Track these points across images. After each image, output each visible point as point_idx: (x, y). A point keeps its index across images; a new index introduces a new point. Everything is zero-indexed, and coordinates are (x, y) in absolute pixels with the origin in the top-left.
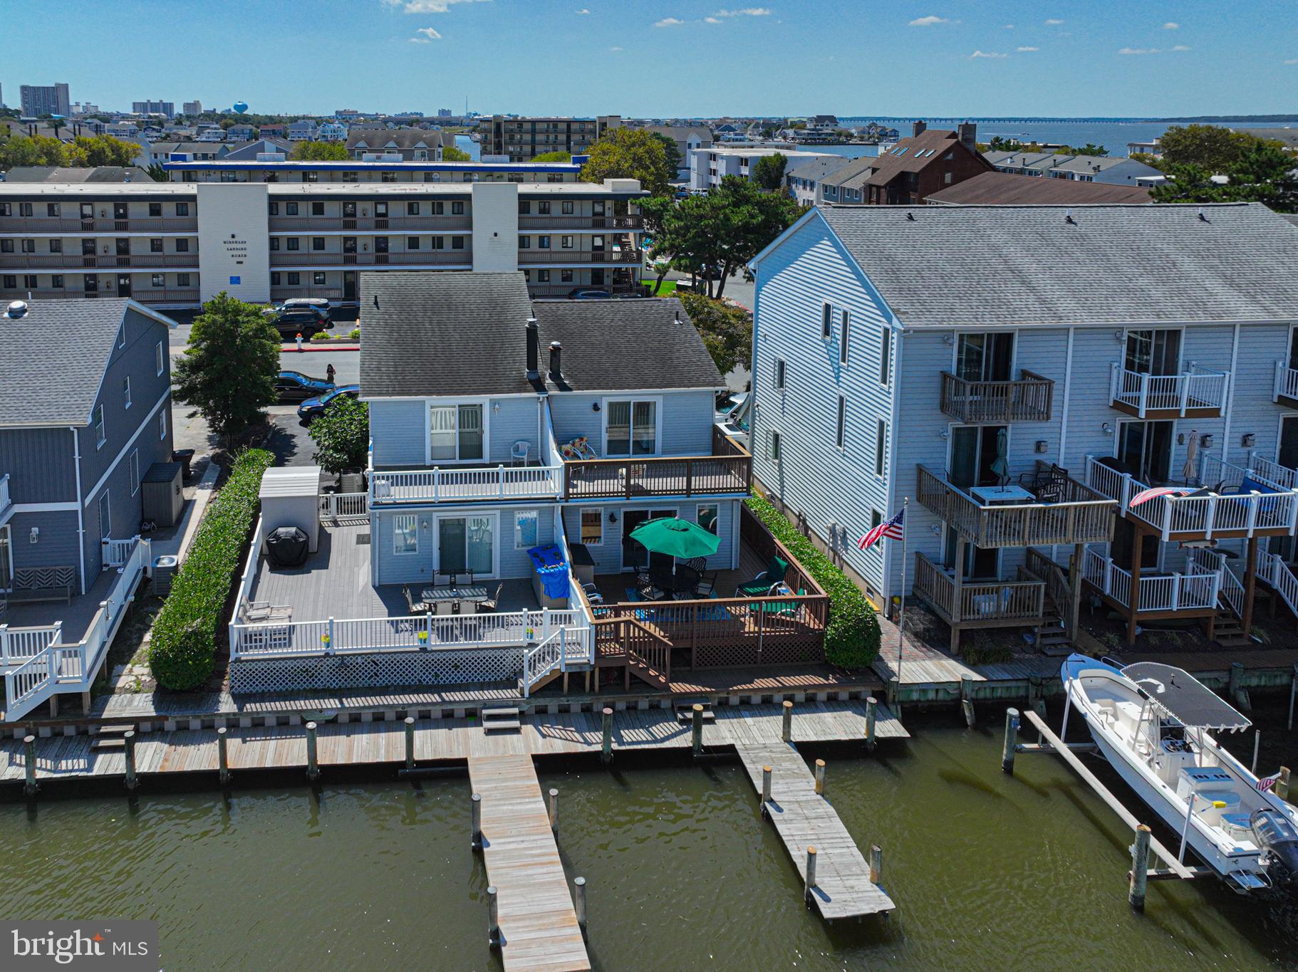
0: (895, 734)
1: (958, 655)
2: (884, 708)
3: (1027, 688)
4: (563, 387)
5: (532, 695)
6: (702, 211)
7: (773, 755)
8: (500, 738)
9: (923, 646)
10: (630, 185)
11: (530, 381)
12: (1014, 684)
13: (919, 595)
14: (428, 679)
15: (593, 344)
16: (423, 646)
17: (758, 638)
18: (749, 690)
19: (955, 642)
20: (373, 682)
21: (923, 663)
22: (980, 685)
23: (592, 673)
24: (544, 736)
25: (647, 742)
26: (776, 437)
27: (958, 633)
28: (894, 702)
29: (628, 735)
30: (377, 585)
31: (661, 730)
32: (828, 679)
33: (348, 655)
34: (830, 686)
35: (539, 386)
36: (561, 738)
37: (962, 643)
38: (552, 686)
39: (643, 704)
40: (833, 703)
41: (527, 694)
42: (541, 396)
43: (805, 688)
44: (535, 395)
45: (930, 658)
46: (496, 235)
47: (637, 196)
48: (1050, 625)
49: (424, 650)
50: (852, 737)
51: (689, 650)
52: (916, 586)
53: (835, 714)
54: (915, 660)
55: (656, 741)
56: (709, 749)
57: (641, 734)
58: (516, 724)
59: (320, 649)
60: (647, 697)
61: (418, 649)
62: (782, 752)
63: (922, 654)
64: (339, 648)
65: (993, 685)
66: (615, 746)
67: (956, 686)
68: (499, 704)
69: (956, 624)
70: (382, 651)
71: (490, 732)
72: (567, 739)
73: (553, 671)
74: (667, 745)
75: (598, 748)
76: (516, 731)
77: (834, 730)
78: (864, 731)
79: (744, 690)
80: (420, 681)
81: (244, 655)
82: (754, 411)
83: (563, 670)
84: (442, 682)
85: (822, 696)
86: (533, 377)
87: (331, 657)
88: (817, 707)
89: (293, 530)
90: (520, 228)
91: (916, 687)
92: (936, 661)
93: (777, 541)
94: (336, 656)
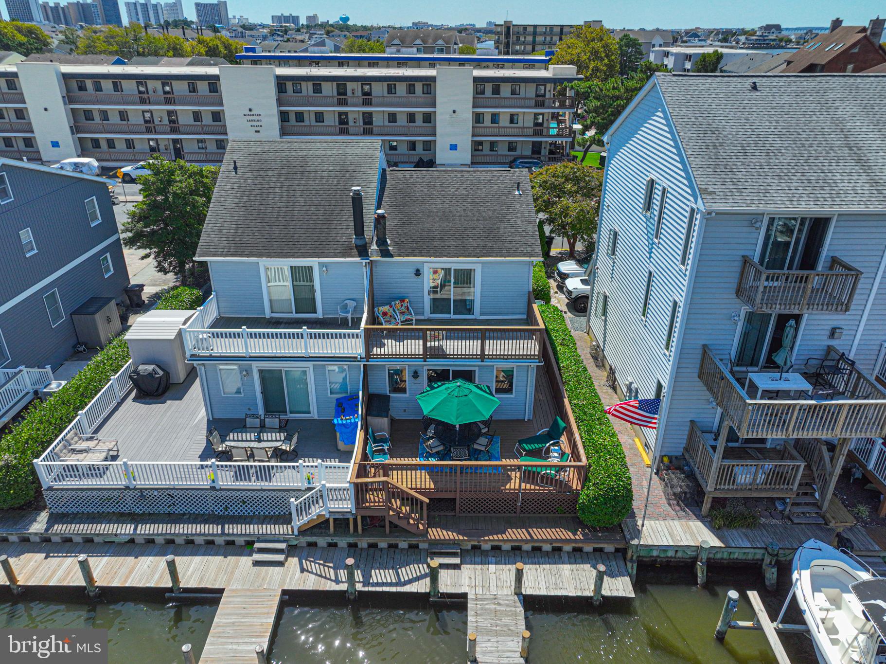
0: (621, 594)
1: (706, 517)
2: (622, 563)
3: (764, 555)
4: (385, 253)
5: (302, 532)
6: (617, 93)
7: (498, 608)
8: (264, 569)
9: (678, 504)
10: (569, 70)
11: (357, 247)
12: (752, 550)
13: (687, 456)
14: (219, 511)
15: (430, 212)
16: (213, 485)
17: (517, 494)
18: (499, 540)
19: (706, 506)
20: (172, 510)
21: (671, 523)
22: (718, 550)
23: (355, 520)
24: (303, 570)
25: (391, 584)
26: (606, 297)
27: (710, 500)
28: (631, 560)
29: (378, 575)
30: (211, 419)
31: (406, 573)
32: (575, 534)
33: (146, 489)
34: (575, 541)
35: (363, 251)
36: (316, 574)
37: (712, 507)
38: (320, 526)
39: (403, 545)
40: (577, 555)
41: (296, 532)
42: (364, 261)
43: (550, 541)
44: (358, 259)
45: (680, 518)
46: (454, 112)
47: (570, 80)
48: (806, 494)
49: (213, 488)
50: (579, 594)
51: (455, 499)
52: (686, 449)
53: (574, 566)
54: (665, 520)
55: (399, 584)
56: (444, 595)
57: (388, 575)
58: (280, 557)
59: (122, 482)
60: (404, 541)
61: (209, 487)
62: (507, 605)
63: (673, 513)
64: (140, 483)
65: (730, 550)
66: (359, 587)
67: (695, 549)
68: (271, 538)
69: (710, 492)
70: (176, 487)
71: (257, 563)
72: (321, 576)
73: (319, 516)
74: (408, 589)
75: (344, 587)
76: (281, 564)
77: (566, 585)
78: (592, 588)
79: (494, 540)
80: (212, 511)
81: (57, 485)
82: (595, 273)
83: (327, 516)
84: (231, 513)
85: (568, 548)
86: (360, 243)
87: (131, 490)
88: (560, 557)
89: (151, 368)
90: (473, 107)
91: (657, 548)
92: (683, 522)
93: (566, 401)
94: (135, 489)
